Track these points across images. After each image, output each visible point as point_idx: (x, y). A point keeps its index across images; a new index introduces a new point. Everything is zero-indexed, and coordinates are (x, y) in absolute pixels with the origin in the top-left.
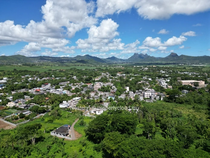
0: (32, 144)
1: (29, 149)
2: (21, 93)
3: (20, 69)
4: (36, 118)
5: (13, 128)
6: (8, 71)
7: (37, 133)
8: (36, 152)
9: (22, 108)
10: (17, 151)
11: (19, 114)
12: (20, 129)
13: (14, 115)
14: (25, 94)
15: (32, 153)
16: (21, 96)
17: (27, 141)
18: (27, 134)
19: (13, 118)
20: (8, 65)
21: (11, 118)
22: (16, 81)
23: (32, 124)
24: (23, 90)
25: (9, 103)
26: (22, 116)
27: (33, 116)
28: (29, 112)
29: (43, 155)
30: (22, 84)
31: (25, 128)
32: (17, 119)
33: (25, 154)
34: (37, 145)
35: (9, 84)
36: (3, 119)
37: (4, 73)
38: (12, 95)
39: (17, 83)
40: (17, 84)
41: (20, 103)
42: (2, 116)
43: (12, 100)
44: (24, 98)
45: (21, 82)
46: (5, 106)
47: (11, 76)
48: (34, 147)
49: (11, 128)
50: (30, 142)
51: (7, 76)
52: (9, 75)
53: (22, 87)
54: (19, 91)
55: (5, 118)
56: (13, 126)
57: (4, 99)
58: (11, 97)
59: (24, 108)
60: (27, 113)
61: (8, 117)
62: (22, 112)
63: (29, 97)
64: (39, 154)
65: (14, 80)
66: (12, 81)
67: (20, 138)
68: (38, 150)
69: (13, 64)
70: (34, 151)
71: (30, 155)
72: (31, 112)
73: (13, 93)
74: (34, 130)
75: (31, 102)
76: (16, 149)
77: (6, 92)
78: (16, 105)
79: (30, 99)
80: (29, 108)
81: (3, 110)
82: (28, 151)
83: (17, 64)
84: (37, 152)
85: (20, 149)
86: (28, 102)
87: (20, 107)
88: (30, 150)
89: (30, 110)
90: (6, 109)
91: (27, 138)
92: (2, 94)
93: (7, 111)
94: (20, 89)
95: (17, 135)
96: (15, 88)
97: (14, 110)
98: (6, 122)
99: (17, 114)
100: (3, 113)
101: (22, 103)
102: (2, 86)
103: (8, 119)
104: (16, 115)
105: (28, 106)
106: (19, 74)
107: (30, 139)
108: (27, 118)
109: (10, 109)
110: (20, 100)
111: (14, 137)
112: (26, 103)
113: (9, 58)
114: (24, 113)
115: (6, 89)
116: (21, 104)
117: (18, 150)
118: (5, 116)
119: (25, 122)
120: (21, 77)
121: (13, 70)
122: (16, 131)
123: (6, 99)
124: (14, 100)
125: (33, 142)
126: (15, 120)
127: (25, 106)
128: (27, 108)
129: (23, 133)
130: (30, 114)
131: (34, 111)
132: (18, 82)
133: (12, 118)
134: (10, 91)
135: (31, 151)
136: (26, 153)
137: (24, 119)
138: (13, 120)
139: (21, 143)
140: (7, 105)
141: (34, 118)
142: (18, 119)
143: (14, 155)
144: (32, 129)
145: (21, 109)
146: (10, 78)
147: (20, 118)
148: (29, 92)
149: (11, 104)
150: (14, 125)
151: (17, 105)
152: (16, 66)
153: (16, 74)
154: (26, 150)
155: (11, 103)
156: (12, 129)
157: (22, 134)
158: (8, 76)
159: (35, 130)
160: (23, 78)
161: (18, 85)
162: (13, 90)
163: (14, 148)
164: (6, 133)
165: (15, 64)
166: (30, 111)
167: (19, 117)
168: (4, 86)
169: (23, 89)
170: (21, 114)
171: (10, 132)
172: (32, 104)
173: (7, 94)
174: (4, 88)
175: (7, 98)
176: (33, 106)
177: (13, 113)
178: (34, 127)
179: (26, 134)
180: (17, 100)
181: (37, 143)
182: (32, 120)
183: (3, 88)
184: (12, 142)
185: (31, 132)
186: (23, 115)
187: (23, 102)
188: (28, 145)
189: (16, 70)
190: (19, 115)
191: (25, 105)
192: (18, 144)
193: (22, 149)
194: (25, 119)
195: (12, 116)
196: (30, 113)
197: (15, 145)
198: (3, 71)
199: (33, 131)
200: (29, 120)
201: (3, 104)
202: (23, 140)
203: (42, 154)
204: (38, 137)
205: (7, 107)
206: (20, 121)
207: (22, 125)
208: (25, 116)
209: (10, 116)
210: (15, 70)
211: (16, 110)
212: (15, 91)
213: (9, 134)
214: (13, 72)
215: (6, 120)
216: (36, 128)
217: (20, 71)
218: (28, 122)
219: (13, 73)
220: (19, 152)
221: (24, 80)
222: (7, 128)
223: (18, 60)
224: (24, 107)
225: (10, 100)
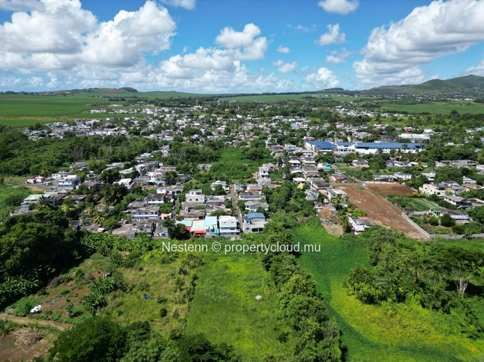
0: (456, 292)
1: (449, 299)
2: (457, 170)
3: (467, 112)
4: (479, 238)
5: (422, 239)
6: (437, 115)
7: (476, 274)
8: (464, 315)
9: (450, 204)
10: (421, 289)
11: (441, 215)
12: (437, 249)
13: (430, 214)
14: (466, 172)
15: (453, 311)
16: (455, 176)
17: (448, 282)
18: (451, 266)
19: (428, 219)
20: (442, 101)
21: (422, 218)
22: (450, 140)
23: (467, 247)
24: (462, 164)
25: (425, 186)
26: (448, 222)
27: (473, 230)
28: (466, 217)
29: (479, 331)
30: (464, 147)
31: (450, 250)
32: (435, 223)
33: (437, 305)
34: (470, 300)
35: (434, 145)
36: (407, 214)
37: (429, 118)
38: (434, 170)
39: (452, 144)
40: (452, 146)
41: (449, 190)
42: (406, 208)
43: (433, 180)
44: (461, 183)
45: (463, 142)
46: (416, 190)
47: (441, 127)
48: (462, 302)
49: (418, 237)
50: (452, 286)
51: (434, 125)
52: (438, 123)
53: (462, 154)
54: (453, 164)
55: (412, 214)
56: (422, 237)
57: (417, 175)
58: (432, 174)
59: (455, 204)
60: (461, 219)
61: (418, 213)
62: (449, 212)
63: (475, 182)
64: (471, 323)
65: (447, 135)
66: (441, 137)
67: (435, 267)
68: (470, 313)
69: (453, 98)
70: (460, 309)
71: (448, 312)
72: (471, 220)
73: (439, 165)
74: (470, 263)
75: (476, 196)
76: (423, 285)
77: (424, 161)
78: (439, 193)
79: (475, 188)
80: (469, 209)
81: (410, 197)
82: (444, 303)
83: (462, 98)
84: (467, 315)
85: (428, 289)
86: (469, 193)
87: (447, 200)
88: (450, 303)
89: (470, 214)
90: (415, 196)
91: (449, 274)
92: (414, 163)
93: (418, 200)
94: (456, 159)
95: (429, 258)
96: (445, 155)
97: (433, 202)
98: (411, 222)
99: (438, 214)
100: (410, 203)
101: (453, 192)
102: (418, 147)
103: (416, 218)
104: (436, 215)
105: (466, 204)
106: (462, 122)
107: (456, 279)
108: (459, 230)
109: (425, 200)
110: (449, 185)
111: (422, 259)
112: (463, 195)
113: (446, 85)
114: (453, 216)
115: (426, 154)
116: (451, 194)
117: (424, 290)
118: (413, 210)
119: (452, 238)
120: (465, 131)
121: (449, 112)
122: (428, 249)
123: (422, 176)
124: (436, 181)
125: (462, 289)
126: (430, 225)
127: (460, 201)
128: (464, 208)
129: (442, 258)
130: (468, 222)
131: (480, 218)
132: (455, 143)
133: (425, 219)
134: (432, 161)
135: (453, 306)
136: (440, 303)
137: (450, 228)
138: (426, 223)
139: (432, 278)
140: (420, 188)
141: (476, 235)
142: (437, 225)
143: (414, 295)
144: (464, 259)
145: (447, 205)
146: (439, 131)
147: (442, 225)
148: (477, 171)
149: (429, 190)
150: (426, 236)
151: (443, 193)
152: (459, 104)
153: (454, 122)
154: (441, 298)
155: (430, 185)
156: (420, 241)
157: (439, 260)
158: (436, 126)
159: (473, 264)
160: (470, 134)
161: (452, 150)
162: (440, 159)
163: (417, 281)
164: (407, 243)
165: (457, 98)
166: (470, 216)
167: (440, 222)
168: (423, 147)
169: (463, 159)
170: (446, 217)
171: (416, 246)
172: (478, 200)
173: (425, 166)
174: (422, 152)
175: (423, 174)
176: (480, 205)
177: (428, 209)
178: (471, 257)
179: (449, 264)
180: (443, 183)
181: (469, 297)
182: (469, 239)
183: (420, 150)
184: (416, 268)
185: (461, 264)
186: (451, 219)
187: (457, 190)
188: (448, 289)
189: (456, 112)
190: (441, 218)
191: (460, 199)
192: (426, 277)
193: (433, 291)
194: (453, 229)
195: (425, 215)
196: (468, 220)
197: (420, 275)
198: (428, 114)
199: (467, 265)
200: (462, 236)
201: (412, 185)
202: (440, 274)
203: (479, 328)
204: (477, 285)
205: (419, 192)
206: (440, 230)
207: (444, 240)
208: (454, 224)
209: (422, 213)
210: (454, 112)
211: (437, 205)
212: (445, 161)
213: (413, 250)
214: (449, 117)
215: (411, 218)
216: (475, 262)
217: (465, 115)
218: (459, 240)
219: (448, 121)
220: (425, 293)
221: (470, 139)
222: (411, 235)
223: (466, 90)
224: (457, 203)
225: (429, 179)
